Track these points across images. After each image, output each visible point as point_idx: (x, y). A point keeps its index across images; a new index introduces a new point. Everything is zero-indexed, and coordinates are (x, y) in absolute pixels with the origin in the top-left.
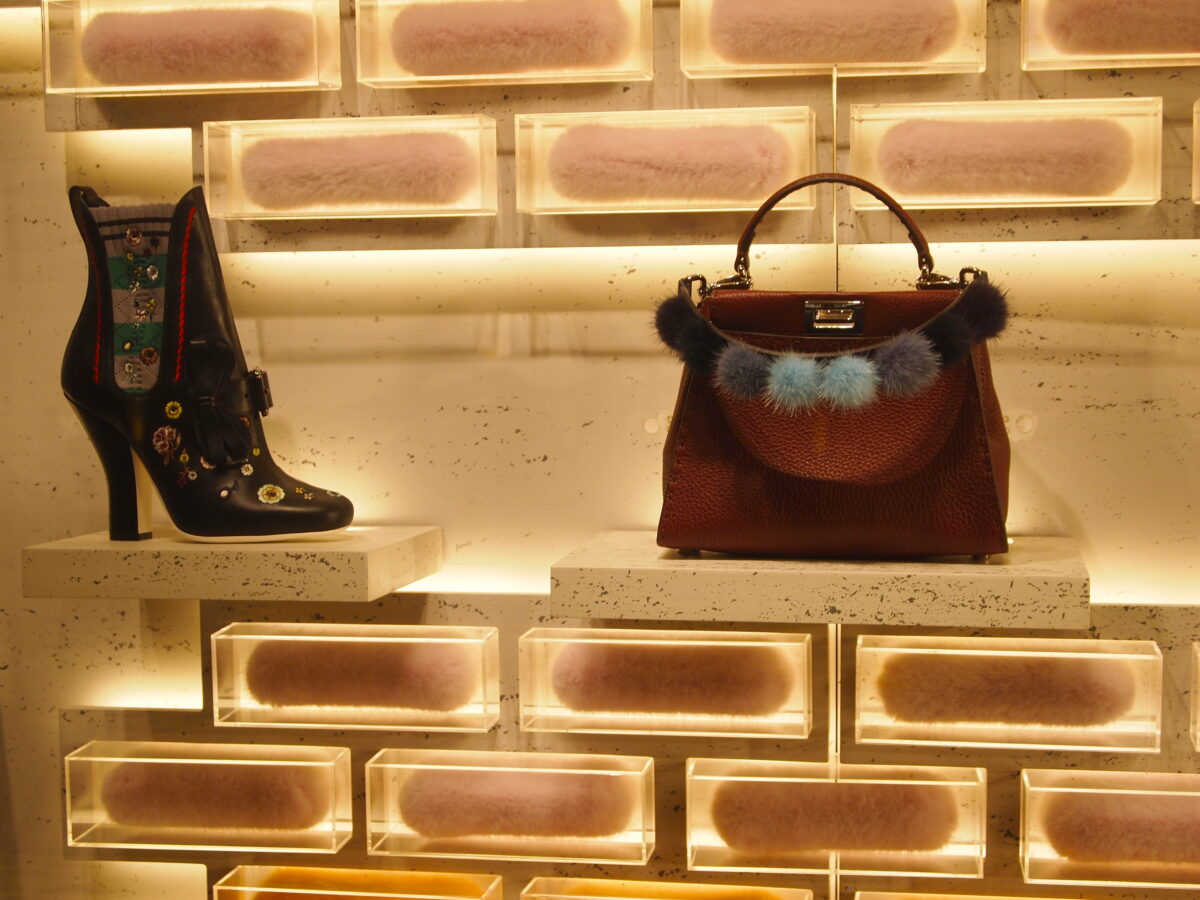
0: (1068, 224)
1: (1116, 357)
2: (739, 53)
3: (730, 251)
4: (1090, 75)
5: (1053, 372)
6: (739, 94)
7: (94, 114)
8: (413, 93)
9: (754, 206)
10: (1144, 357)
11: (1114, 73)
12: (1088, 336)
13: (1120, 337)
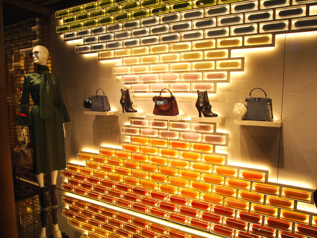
0: (184, 92)
1: (189, 102)
2: (164, 80)
3: (159, 94)
4: (186, 81)
5: (185, 103)
6: (163, 82)
7: (125, 84)
8: (144, 82)
9: (161, 90)
10: (191, 102)
11: (187, 81)
12: (188, 100)
13: (190, 100)
